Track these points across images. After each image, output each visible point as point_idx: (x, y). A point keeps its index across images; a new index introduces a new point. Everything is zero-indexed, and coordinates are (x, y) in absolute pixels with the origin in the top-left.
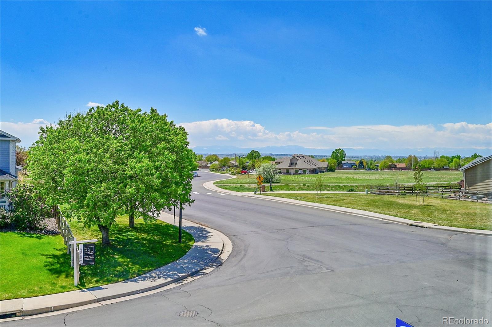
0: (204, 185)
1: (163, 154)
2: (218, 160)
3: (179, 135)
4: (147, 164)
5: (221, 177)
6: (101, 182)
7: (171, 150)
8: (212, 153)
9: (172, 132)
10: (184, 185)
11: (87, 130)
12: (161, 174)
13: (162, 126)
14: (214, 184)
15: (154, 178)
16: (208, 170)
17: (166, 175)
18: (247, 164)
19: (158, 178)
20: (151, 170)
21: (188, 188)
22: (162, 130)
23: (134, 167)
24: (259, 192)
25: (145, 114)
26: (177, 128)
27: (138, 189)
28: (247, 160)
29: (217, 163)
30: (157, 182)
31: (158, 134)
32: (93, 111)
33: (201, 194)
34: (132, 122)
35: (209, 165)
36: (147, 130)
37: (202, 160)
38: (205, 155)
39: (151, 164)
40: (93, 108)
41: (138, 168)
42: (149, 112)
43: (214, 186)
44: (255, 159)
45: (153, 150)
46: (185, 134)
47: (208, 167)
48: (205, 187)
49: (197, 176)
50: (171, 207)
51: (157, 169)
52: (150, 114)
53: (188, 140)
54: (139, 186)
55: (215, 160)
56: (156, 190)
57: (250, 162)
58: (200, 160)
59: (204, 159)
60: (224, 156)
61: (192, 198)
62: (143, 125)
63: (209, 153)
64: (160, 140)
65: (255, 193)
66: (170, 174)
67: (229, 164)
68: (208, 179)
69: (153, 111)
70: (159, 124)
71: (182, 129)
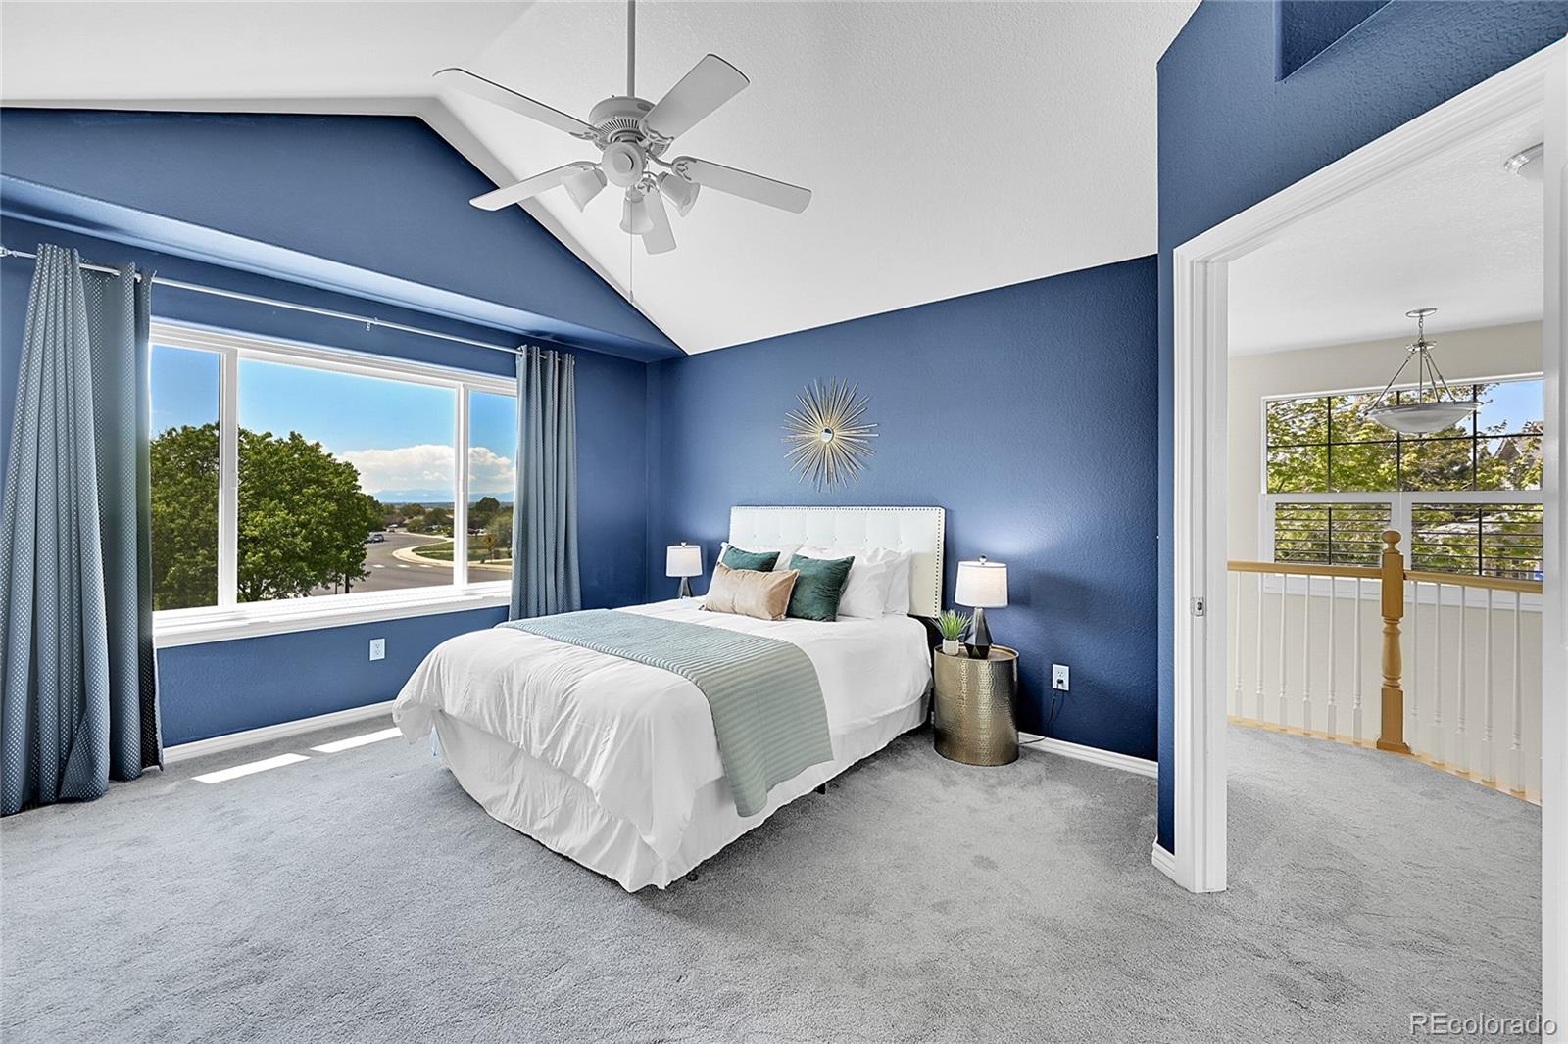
0: (394, 554)
1: (314, 504)
2: (424, 513)
3: (344, 475)
4: (285, 520)
5: (429, 540)
6: (196, 548)
7: (328, 497)
8: (413, 502)
9: (331, 470)
10: (353, 550)
11: (164, 464)
12: (311, 533)
13: (313, 462)
14: (413, 551)
15: (298, 540)
16: (405, 529)
17: (320, 535)
18: (476, 519)
19: (305, 539)
20: (293, 528)
21: (359, 556)
22: (313, 467)
23: (261, 525)
24: (489, 561)
25: (281, 441)
26: (340, 465)
27: (267, 556)
28: (476, 513)
29: (422, 518)
30: (303, 545)
31: (305, 474)
32: (174, 433)
33: (387, 567)
34: (256, 454)
35: (407, 521)
36: (285, 467)
37: (394, 513)
38: (399, 504)
39: (292, 518)
40: (174, 429)
41: (269, 525)
42: (286, 439)
43: (414, 554)
44: (491, 511)
45: (295, 497)
46: (354, 475)
47: (405, 526)
48: (397, 556)
49: (383, 540)
50: (329, 585)
51: (303, 525)
52: (290, 442)
53: (358, 483)
54: (269, 552)
55: (418, 513)
56: (301, 559)
57: (481, 515)
58: (388, 514)
59: (397, 511)
60: (436, 507)
61: (366, 569)
62: (276, 459)
63: (407, 502)
64: (309, 482)
65: (483, 562)
66: (326, 534)
67: (444, 520)
68: (404, 543)
69: (293, 436)
70: (306, 458)
71: (348, 465)
